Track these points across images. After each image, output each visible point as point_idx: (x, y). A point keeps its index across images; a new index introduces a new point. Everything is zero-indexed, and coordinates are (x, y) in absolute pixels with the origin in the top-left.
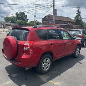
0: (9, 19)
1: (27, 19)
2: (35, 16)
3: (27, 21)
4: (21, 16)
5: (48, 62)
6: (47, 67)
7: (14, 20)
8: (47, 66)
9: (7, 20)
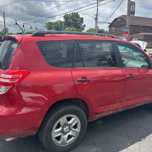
0: (53, 26)
1: (83, 25)
2: (96, 19)
3: (83, 29)
4: (73, 20)
5: (72, 124)
6: (70, 137)
7: (61, 28)
8: (70, 133)
9: (50, 27)
